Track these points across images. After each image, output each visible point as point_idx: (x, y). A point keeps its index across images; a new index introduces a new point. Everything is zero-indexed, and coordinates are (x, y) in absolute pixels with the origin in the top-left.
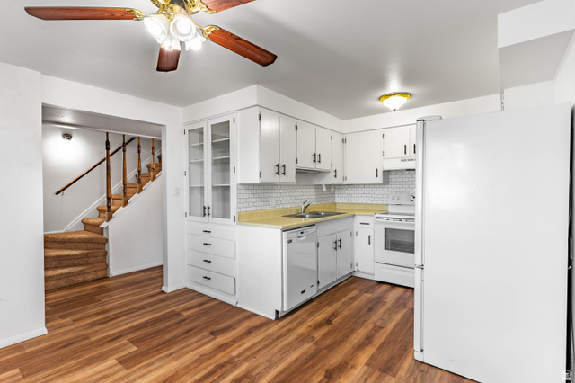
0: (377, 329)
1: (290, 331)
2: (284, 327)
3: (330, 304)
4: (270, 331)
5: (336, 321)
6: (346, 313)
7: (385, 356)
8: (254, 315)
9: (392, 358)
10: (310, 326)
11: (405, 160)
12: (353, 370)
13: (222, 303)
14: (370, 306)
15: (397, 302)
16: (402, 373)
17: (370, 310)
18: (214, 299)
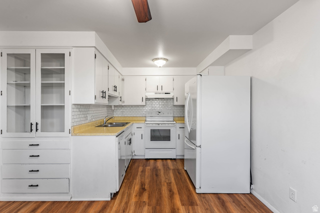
0: (169, 184)
1: (127, 203)
2: (121, 202)
3: (134, 178)
4: (114, 209)
5: (147, 187)
6: (147, 181)
7: (185, 197)
8: (92, 202)
9: (188, 197)
10: (136, 196)
11: (157, 93)
12: (180, 211)
13: (54, 202)
14: (154, 173)
15: (164, 168)
16: (198, 202)
17: (157, 175)
18: (44, 202)
